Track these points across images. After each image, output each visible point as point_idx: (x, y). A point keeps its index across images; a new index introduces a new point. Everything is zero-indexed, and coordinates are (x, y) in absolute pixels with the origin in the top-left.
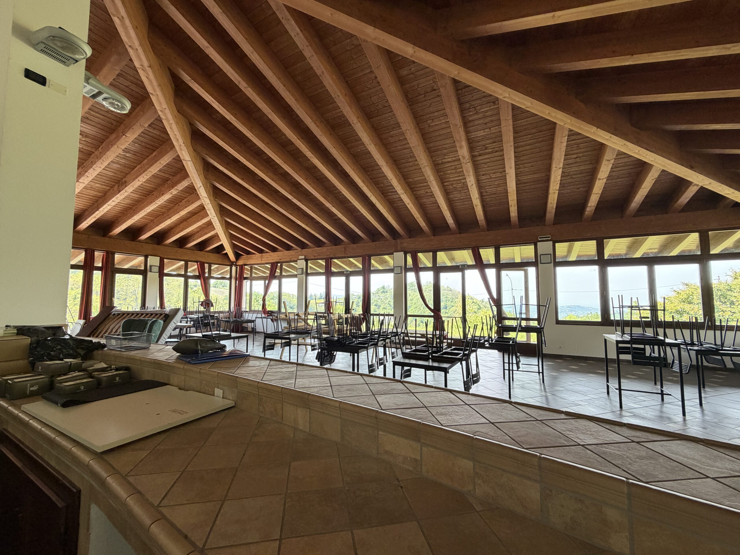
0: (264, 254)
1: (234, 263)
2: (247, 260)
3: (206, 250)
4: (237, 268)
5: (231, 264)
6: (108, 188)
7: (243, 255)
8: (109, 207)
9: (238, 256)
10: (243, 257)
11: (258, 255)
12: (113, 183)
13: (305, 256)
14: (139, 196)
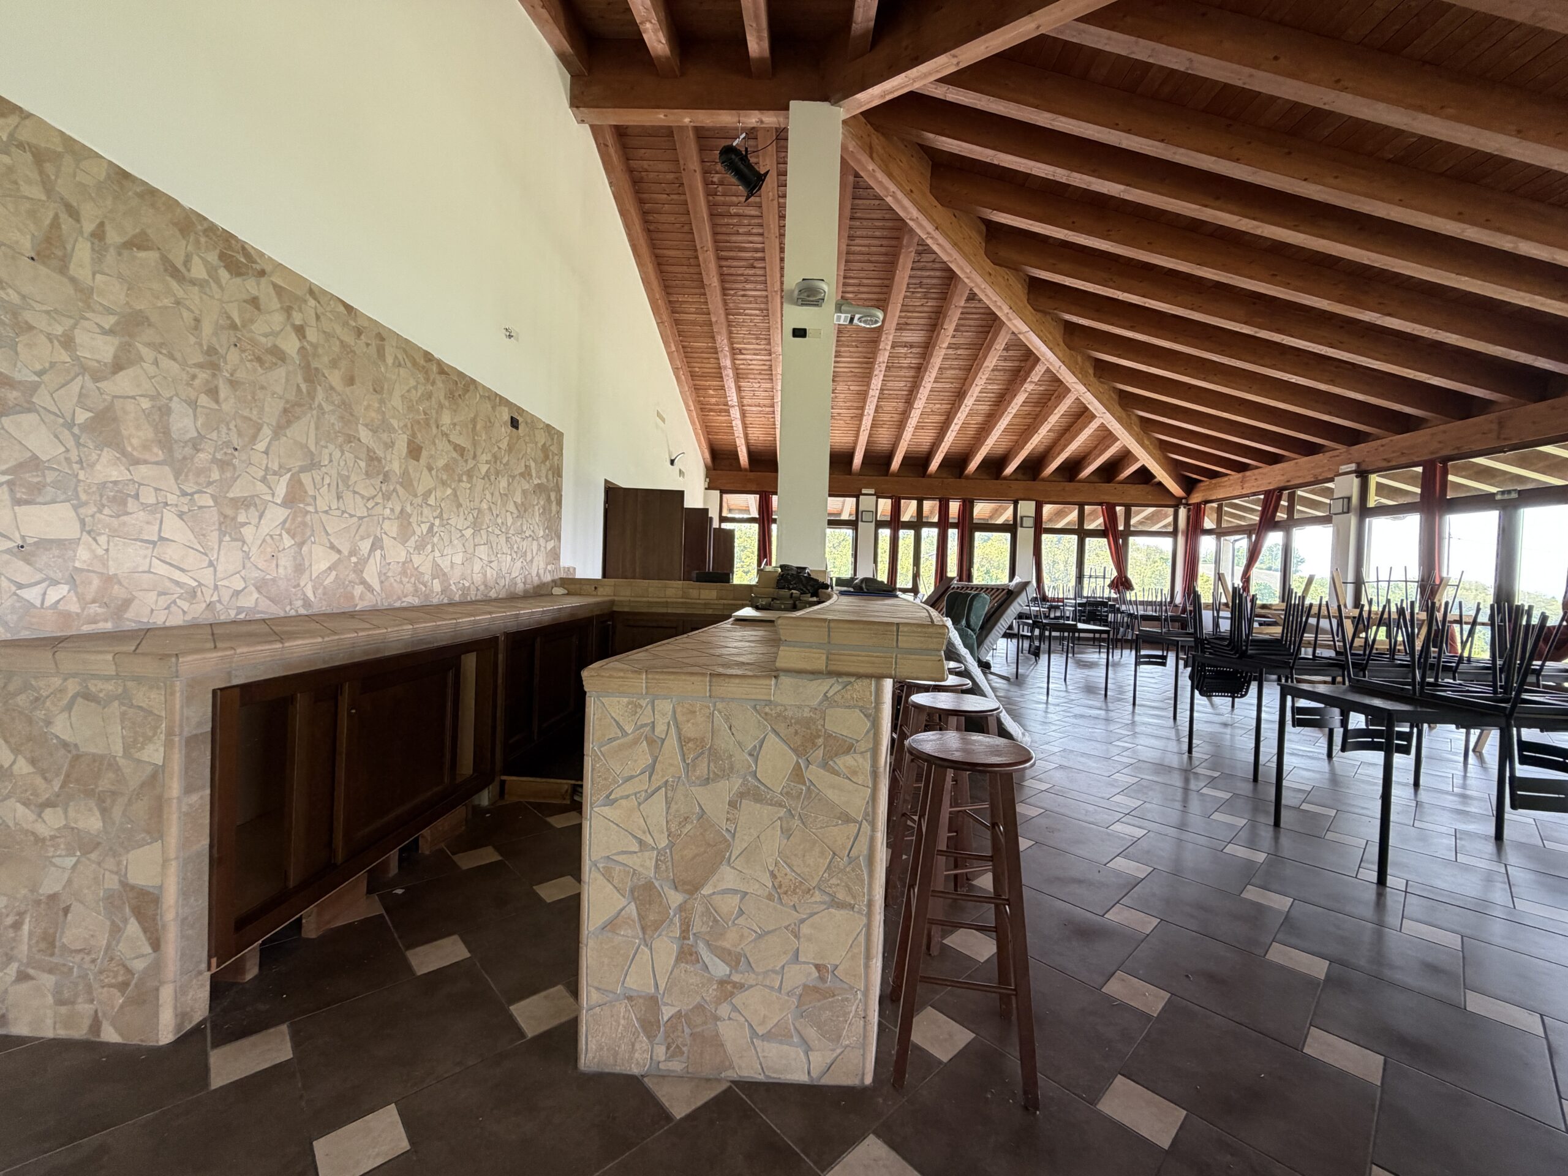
0: (1248, 473)
1: (1184, 501)
2: (1209, 489)
3: (1118, 479)
4: (1189, 510)
5: (1177, 502)
6: (949, 406)
7: (1201, 481)
8: (954, 434)
9: (1189, 486)
10: (1202, 484)
11: (1235, 476)
12: (953, 398)
13: (1358, 464)
14: (988, 408)
